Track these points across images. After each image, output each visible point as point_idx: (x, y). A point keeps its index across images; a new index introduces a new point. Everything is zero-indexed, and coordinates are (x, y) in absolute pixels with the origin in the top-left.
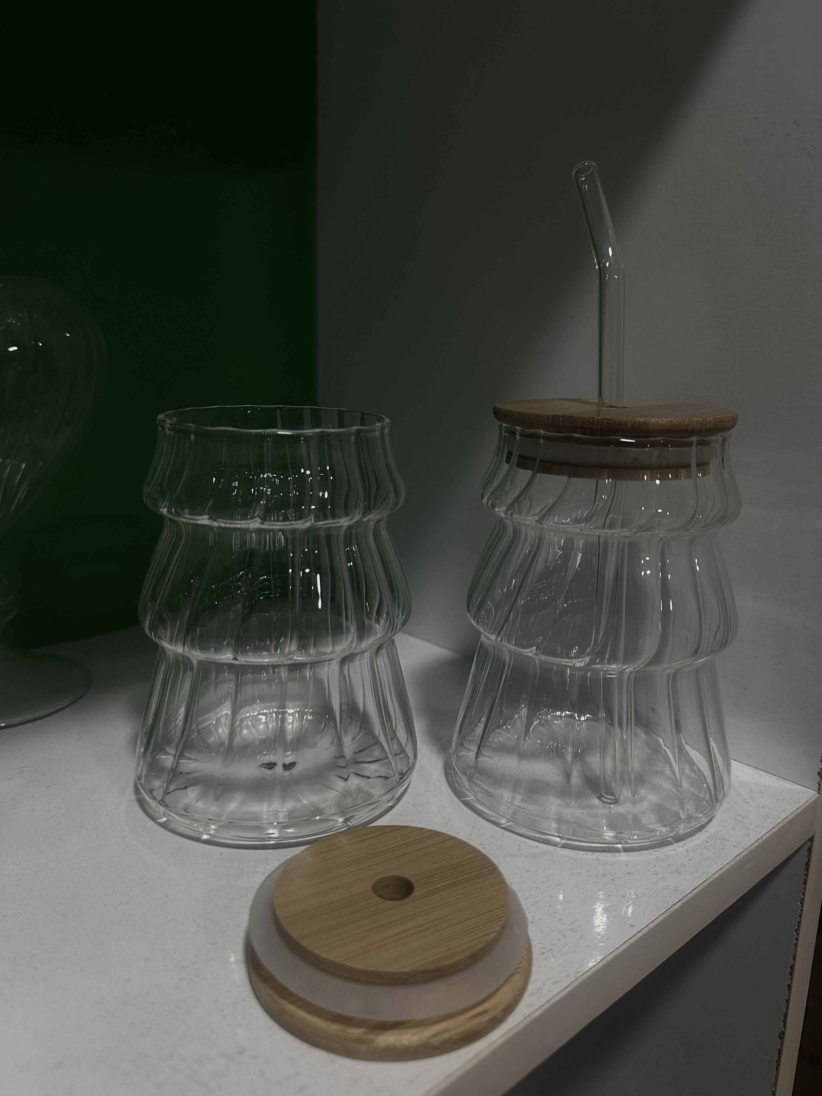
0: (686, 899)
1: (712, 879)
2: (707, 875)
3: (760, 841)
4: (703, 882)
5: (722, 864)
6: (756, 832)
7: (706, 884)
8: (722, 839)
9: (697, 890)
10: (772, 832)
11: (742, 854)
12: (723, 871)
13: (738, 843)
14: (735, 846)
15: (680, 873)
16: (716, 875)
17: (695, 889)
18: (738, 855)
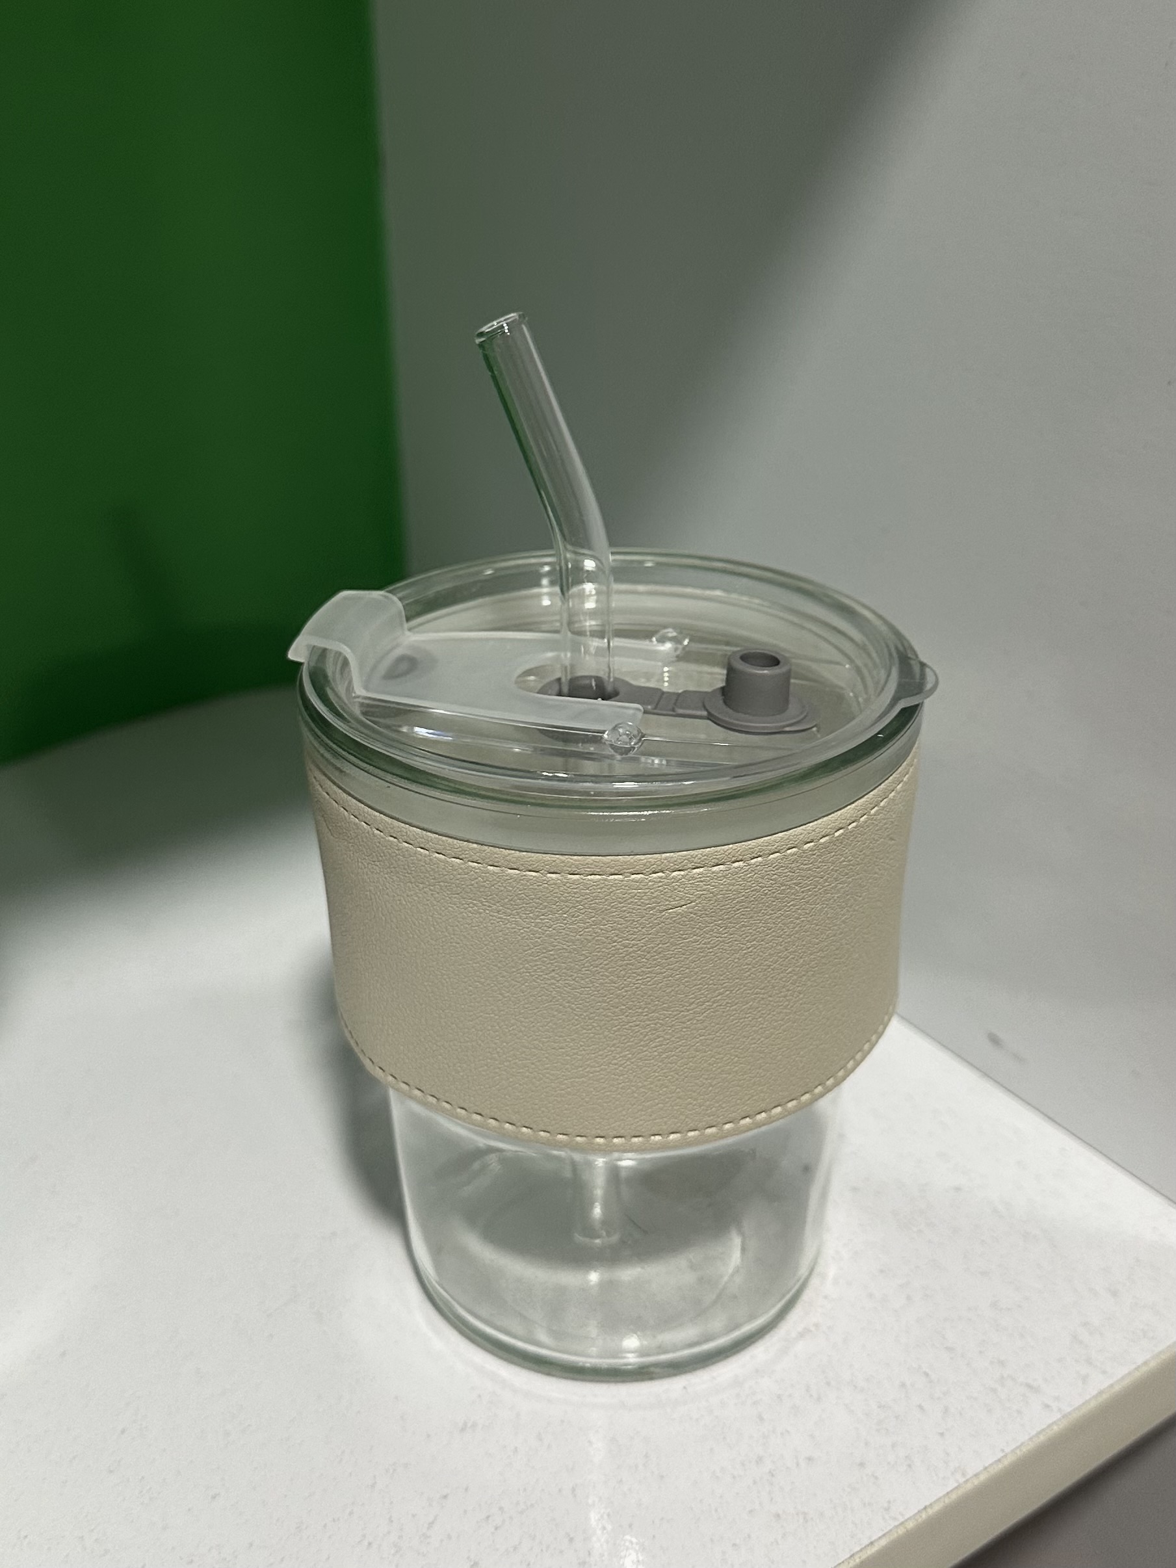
0: (901, 1531)
1: (969, 1486)
2: (964, 1475)
3: (1105, 1396)
4: (948, 1493)
5: (1003, 1451)
6: (1104, 1372)
7: (954, 1496)
8: (1029, 1386)
9: (930, 1512)
10: (1137, 1374)
11: (1055, 1428)
12: (1000, 1466)
13: (1057, 1399)
14: (1047, 1406)
15: (909, 1466)
16: (983, 1477)
17: (925, 1508)
18: (1043, 1430)
